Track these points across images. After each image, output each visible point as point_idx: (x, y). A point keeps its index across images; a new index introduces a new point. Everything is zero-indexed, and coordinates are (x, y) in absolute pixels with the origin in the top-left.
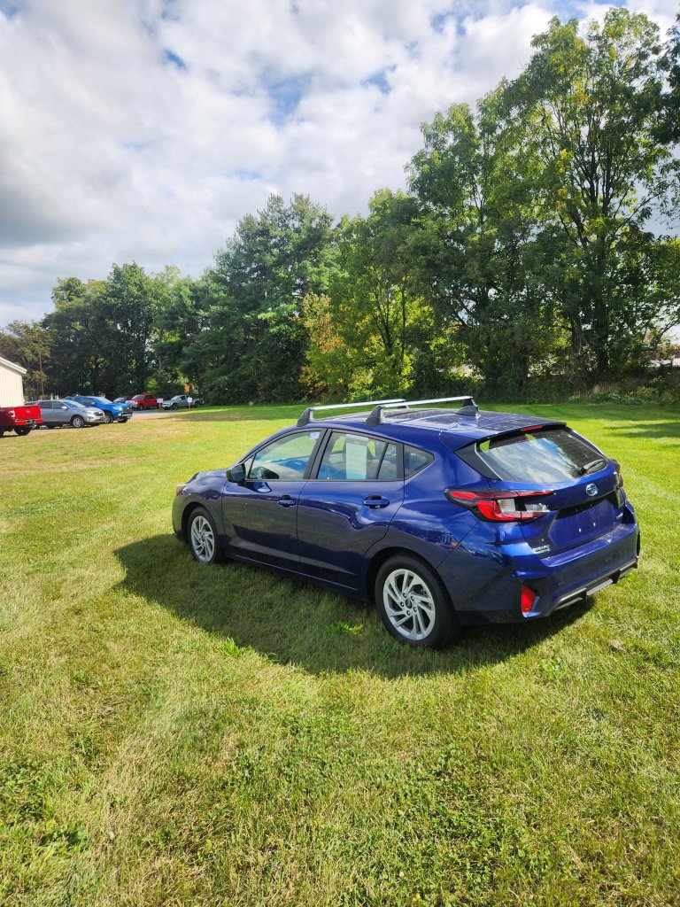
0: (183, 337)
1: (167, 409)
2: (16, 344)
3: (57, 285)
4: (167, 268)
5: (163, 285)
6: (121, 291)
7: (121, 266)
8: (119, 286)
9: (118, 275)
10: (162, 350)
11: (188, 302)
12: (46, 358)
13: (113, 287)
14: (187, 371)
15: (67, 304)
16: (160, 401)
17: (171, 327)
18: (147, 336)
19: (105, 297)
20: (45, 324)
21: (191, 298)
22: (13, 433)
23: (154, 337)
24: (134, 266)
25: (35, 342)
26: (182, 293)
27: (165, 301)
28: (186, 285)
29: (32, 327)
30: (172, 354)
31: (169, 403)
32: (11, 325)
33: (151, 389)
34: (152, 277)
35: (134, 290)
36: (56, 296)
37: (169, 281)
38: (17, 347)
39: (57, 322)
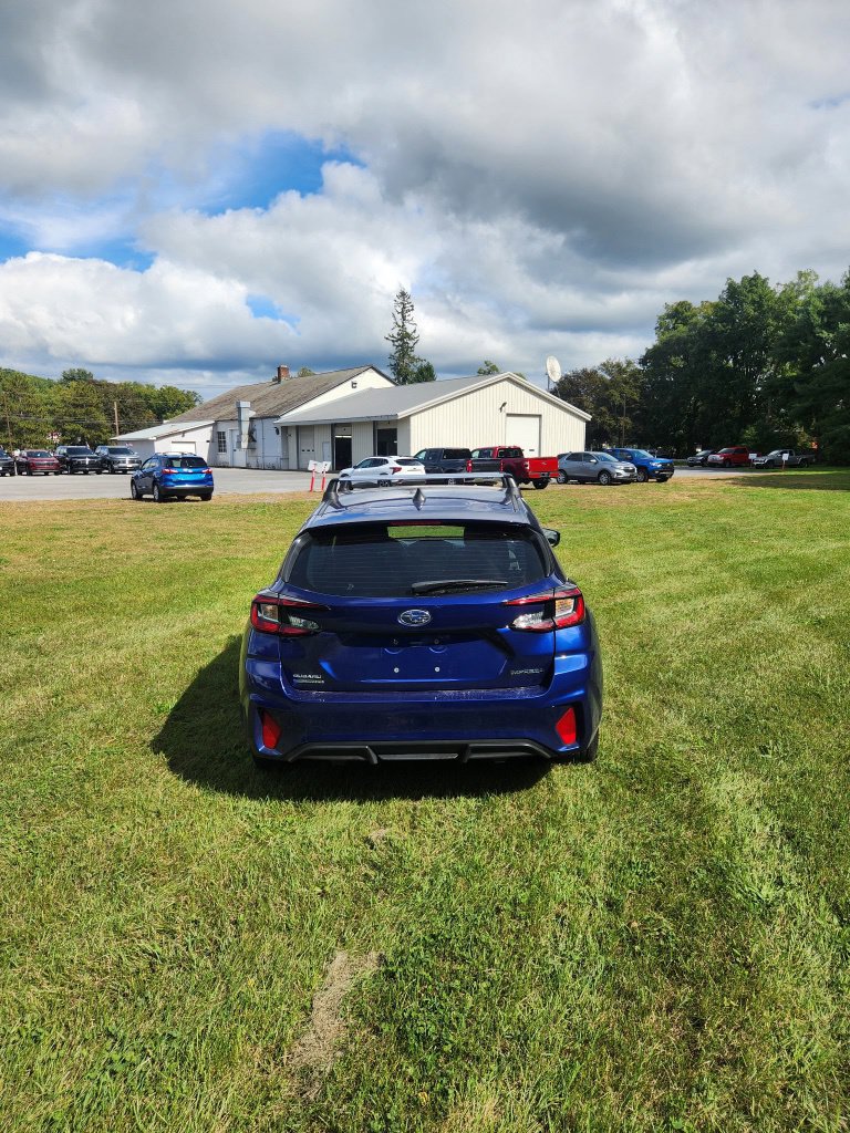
0: (806, 368)
1: (759, 468)
2: (606, 386)
3: (663, 312)
4: (801, 275)
5: (790, 300)
6: (732, 312)
7: (738, 280)
8: (731, 306)
9: (733, 291)
10: (772, 387)
11: (817, 320)
12: (635, 402)
13: (723, 308)
14: (805, 417)
15: (667, 335)
16: (752, 456)
17: (791, 357)
18: (760, 371)
19: (710, 322)
20: (643, 361)
21: (820, 314)
23: (769, 370)
24: (756, 277)
25: (626, 383)
26: (810, 308)
27: (790, 321)
28: (819, 296)
29: (625, 365)
30: (781, 391)
31: (764, 460)
32: (604, 365)
33: (745, 441)
34: (780, 290)
35: (751, 311)
36: (661, 328)
37: (800, 293)
38: (607, 389)
39: (652, 357)
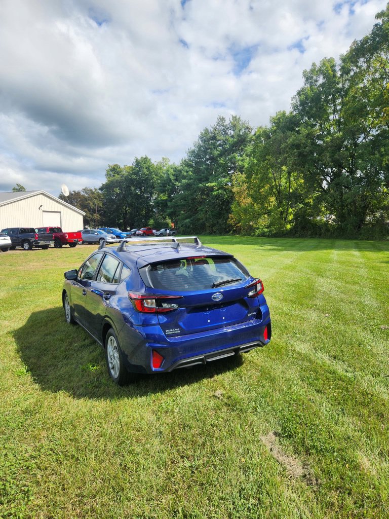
0: (169, 196)
1: (157, 236)
2: (86, 199)
3: (108, 168)
4: (163, 159)
5: (160, 168)
6: (138, 171)
7: (139, 158)
8: (138, 168)
9: (138, 163)
10: (158, 204)
11: (172, 177)
12: (100, 207)
13: (134, 169)
14: (171, 215)
15: (112, 179)
16: (154, 231)
17: (163, 191)
18: (151, 196)
19: (130, 174)
20: (101, 189)
21: (174, 175)
22: (68, 246)
23: (155, 196)
24: (146, 158)
25: (95, 198)
26: (169, 173)
27: (161, 177)
28: (172, 168)
29: (94, 190)
30: (162, 205)
31: (159, 233)
32: (84, 190)
33: (150, 225)
34: (156, 164)
35: (145, 171)
36: (108, 175)
37: (164, 166)
38: (87, 201)
39: (106, 188)
